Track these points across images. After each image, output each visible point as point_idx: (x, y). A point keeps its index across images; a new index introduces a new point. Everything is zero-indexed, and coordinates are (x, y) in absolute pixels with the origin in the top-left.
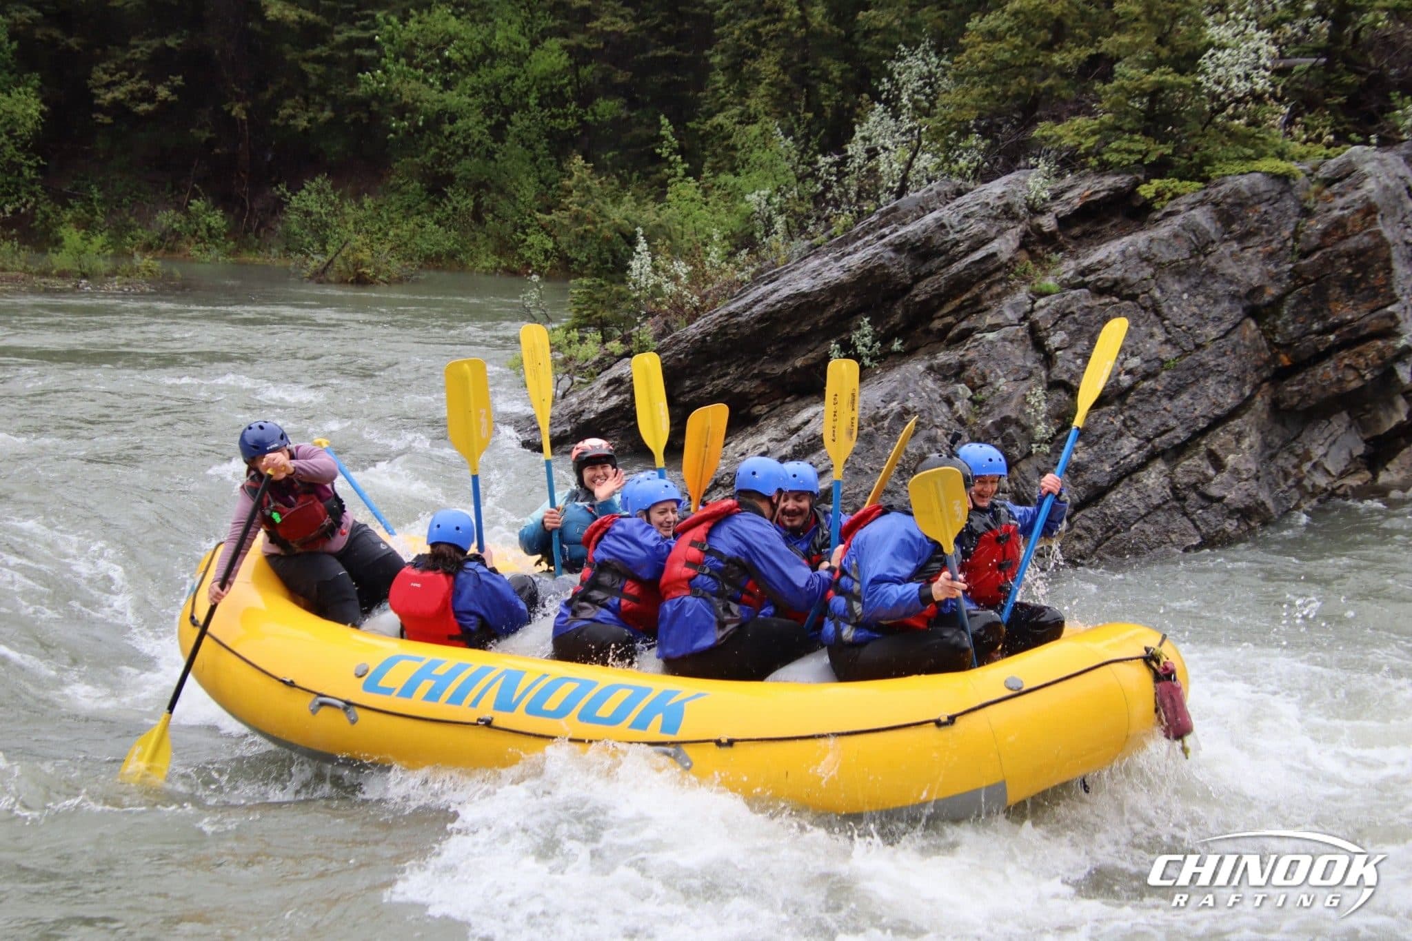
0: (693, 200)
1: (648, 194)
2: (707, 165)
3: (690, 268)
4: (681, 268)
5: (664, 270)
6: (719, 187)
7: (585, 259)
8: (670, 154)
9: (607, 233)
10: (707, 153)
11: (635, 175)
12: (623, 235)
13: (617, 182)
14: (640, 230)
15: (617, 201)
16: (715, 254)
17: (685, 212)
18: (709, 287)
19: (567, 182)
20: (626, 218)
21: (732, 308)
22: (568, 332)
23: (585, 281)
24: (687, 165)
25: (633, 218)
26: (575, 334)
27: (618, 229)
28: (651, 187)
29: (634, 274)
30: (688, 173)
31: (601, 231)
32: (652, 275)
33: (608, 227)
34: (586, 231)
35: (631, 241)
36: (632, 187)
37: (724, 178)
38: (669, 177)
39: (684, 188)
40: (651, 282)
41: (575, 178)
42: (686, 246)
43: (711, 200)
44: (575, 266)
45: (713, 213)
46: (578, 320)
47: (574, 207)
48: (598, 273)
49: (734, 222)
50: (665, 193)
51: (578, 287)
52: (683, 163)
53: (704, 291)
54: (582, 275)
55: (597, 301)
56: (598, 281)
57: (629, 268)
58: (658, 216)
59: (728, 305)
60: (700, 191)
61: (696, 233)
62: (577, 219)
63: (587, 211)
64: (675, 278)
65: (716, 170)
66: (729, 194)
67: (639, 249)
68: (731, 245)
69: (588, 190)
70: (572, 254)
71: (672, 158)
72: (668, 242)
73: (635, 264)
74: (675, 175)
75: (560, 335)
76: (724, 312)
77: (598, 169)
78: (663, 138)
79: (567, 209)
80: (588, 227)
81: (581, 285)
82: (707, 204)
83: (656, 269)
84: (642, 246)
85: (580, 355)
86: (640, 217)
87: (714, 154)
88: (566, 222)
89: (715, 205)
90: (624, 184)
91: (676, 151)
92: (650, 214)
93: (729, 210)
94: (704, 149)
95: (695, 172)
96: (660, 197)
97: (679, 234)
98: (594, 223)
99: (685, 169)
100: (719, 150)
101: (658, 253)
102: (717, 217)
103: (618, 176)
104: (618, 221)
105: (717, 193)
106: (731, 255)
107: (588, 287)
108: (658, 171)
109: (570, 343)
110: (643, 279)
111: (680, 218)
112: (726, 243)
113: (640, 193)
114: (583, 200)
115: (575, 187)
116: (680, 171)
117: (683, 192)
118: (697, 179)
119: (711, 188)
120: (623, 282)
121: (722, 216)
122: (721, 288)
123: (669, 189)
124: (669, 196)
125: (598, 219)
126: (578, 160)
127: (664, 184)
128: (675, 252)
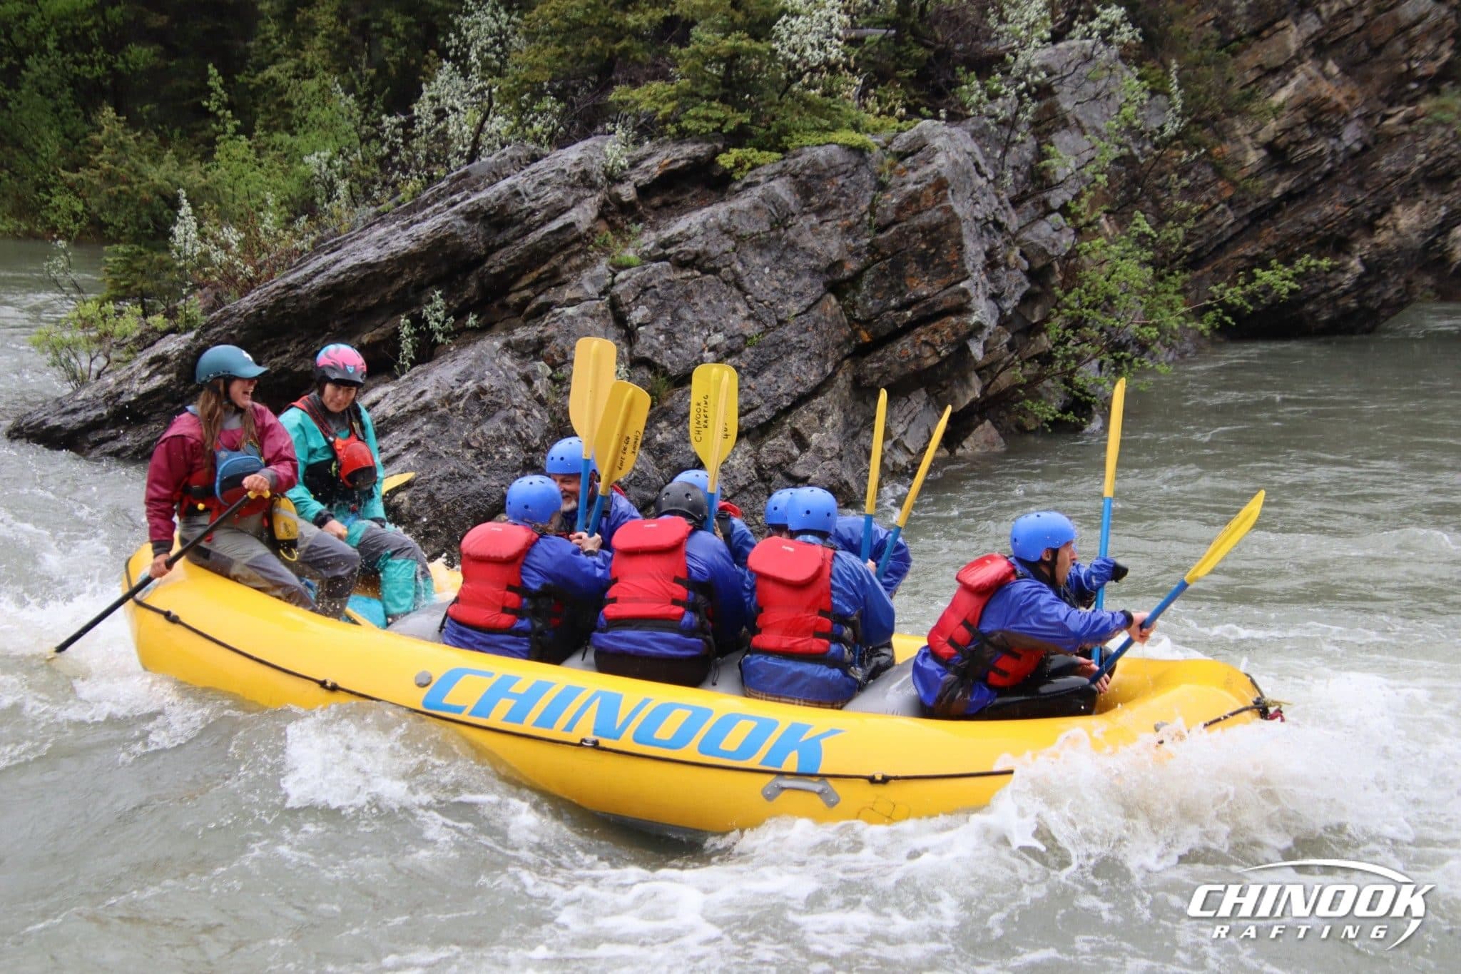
0: (244, 161)
1: (194, 153)
2: (259, 122)
3: (242, 235)
4: (232, 235)
5: (212, 237)
6: (274, 148)
7: (122, 224)
8: (219, 108)
9: (146, 195)
10: (259, 110)
11: (177, 132)
12: (164, 198)
13: (156, 139)
14: (182, 192)
15: (156, 159)
16: (269, 221)
17: (236, 174)
18: (264, 256)
19: (97, 137)
20: (168, 179)
21: (289, 280)
22: (102, 305)
23: (121, 248)
24: (238, 122)
25: (176, 179)
26: (111, 307)
27: (158, 191)
28: (196, 145)
29: (178, 243)
30: (239, 131)
31: (137, 192)
32: (198, 242)
33: (147, 189)
34: (120, 192)
35: (174, 204)
36: (175, 145)
37: (278, 137)
38: (217, 134)
39: (235, 147)
40: (198, 250)
41: (105, 132)
42: (238, 211)
43: (266, 161)
44: (110, 232)
45: (268, 176)
46: (113, 292)
47: (106, 165)
48: (136, 239)
49: (292, 186)
50: (214, 152)
51: (114, 254)
52: (233, 119)
53: (259, 262)
54: (118, 242)
55: (136, 270)
56: (137, 248)
57: (172, 234)
58: (205, 177)
59: (285, 276)
60: (253, 151)
61: (249, 197)
62: (110, 178)
63: (122, 170)
64: (226, 247)
65: (270, 128)
66: (285, 155)
67: (182, 213)
68: (289, 211)
69: (122, 146)
70: (106, 217)
71: (220, 113)
72: (216, 207)
73: (178, 230)
74: (224, 132)
75: (91, 309)
76: (281, 283)
77: (133, 123)
78: (211, 89)
79: (97, 168)
80: (123, 187)
81: (116, 252)
82: (260, 165)
83: (203, 237)
84: (186, 209)
85: (118, 330)
86: (184, 179)
87: (267, 111)
88: (96, 182)
89: (271, 167)
90: (165, 142)
91: (229, 106)
92: (194, 175)
93: (286, 173)
94: (256, 105)
95: (247, 130)
96: (207, 156)
97: (230, 199)
98: (129, 183)
99: (236, 126)
100: (273, 107)
101: (205, 218)
102: (272, 181)
103: (157, 132)
104: (157, 181)
105: (272, 154)
106: (290, 221)
107: (125, 255)
108: (204, 128)
109: (104, 316)
110: (188, 246)
111: (229, 180)
112: (284, 209)
113: (184, 151)
114: (116, 157)
115: (105, 142)
116: (230, 128)
117: (234, 152)
118: (249, 137)
119: (265, 148)
120: (167, 249)
121: (278, 179)
122: (278, 258)
123: (217, 147)
124: (217, 156)
125: (134, 179)
126: (109, 112)
127: (211, 143)
128: (225, 217)
